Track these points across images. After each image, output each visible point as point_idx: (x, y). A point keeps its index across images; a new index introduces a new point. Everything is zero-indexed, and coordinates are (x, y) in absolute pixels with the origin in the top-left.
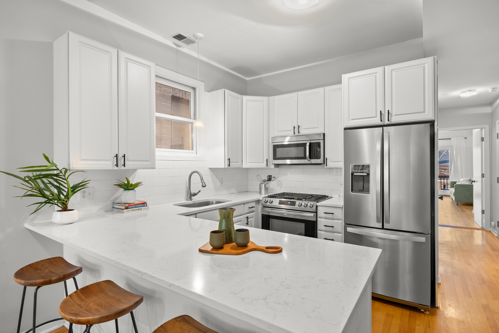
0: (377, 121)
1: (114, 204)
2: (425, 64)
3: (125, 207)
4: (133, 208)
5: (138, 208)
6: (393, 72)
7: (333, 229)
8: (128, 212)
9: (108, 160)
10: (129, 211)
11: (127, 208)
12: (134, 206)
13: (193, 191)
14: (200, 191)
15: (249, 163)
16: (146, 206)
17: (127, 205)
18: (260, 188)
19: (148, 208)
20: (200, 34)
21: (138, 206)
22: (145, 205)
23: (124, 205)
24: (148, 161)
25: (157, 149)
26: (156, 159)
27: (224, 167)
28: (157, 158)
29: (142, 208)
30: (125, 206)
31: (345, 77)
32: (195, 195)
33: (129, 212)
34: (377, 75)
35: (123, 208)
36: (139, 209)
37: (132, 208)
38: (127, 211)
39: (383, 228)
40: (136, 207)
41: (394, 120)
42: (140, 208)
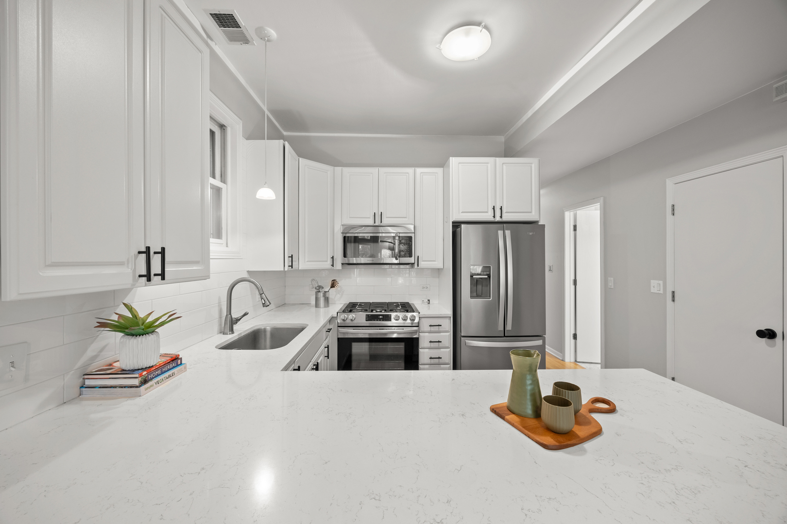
0: (489, 217)
1: (86, 377)
2: (532, 164)
3: (140, 379)
4: (158, 375)
5: (167, 374)
6: (504, 166)
7: (439, 345)
8: (149, 390)
9: (121, 264)
10: (151, 386)
11: (145, 382)
12: (159, 372)
13: (235, 315)
14: (246, 314)
15: (307, 261)
16: (181, 364)
17: (145, 373)
18: (317, 299)
19: (185, 368)
20: (272, 31)
21: (165, 369)
22: (179, 363)
23: (137, 376)
24: (196, 263)
25: (212, 240)
26: (211, 257)
27: (283, 270)
28: (212, 255)
29: (175, 370)
30: (141, 375)
31: (454, 161)
32: (238, 320)
33: (151, 388)
34: (489, 165)
35: (136, 382)
36: (170, 376)
37: (156, 377)
38: (146, 389)
39: (505, 336)
40: (162, 373)
41: (507, 217)
42: (170, 373)
